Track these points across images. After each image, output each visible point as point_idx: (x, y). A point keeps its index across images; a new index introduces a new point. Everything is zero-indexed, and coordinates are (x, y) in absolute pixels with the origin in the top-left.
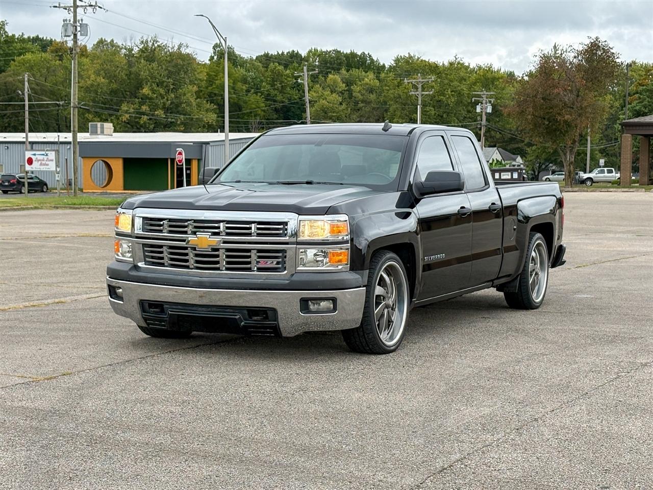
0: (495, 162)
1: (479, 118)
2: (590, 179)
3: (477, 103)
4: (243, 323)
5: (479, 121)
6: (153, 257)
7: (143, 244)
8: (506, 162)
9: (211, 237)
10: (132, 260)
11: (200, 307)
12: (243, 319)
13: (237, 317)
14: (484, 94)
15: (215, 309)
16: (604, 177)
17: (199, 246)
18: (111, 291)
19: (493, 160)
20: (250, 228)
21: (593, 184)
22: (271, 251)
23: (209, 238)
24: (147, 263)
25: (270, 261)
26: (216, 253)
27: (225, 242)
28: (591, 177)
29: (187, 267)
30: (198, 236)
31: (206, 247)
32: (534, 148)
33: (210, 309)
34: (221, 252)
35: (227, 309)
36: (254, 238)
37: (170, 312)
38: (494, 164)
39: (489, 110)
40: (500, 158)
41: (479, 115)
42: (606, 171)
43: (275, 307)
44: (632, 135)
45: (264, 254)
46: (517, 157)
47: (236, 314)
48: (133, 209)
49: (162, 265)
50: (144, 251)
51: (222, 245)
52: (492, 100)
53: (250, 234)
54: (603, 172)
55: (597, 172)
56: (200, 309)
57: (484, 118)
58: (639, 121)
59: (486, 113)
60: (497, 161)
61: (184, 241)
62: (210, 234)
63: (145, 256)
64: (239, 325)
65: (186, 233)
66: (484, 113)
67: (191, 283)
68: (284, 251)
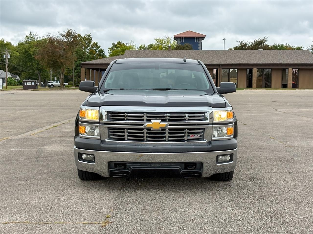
0: (9, 78)
1: (5, 60)
2: (52, 85)
3: (4, 54)
4: (181, 172)
5: (5, 61)
6: (114, 135)
7: (108, 128)
8: (13, 78)
9: (161, 122)
10: (99, 137)
11: (154, 164)
12: (181, 170)
13: (178, 168)
14: (7, 51)
15: (164, 165)
16: (58, 84)
17: (154, 128)
18: (80, 157)
19: (8, 77)
20: (185, 116)
21: (54, 87)
22: (195, 129)
23: (161, 123)
24: (110, 139)
25: (196, 135)
26: (164, 131)
27: (170, 125)
28: (53, 84)
29: (143, 140)
30: (153, 122)
31: (159, 128)
32: (24, 72)
33: (160, 165)
34: (167, 131)
35: (172, 164)
36: (187, 122)
37: (131, 168)
38: (9, 79)
39: (9, 57)
40: (11, 77)
41: (5, 59)
42: (58, 82)
43: (201, 161)
44: (85, 68)
45: (192, 131)
46: (17, 76)
47: (178, 167)
48: (100, 107)
49: (124, 139)
50: (109, 132)
51: (168, 126)
52: (10, 53)
53: (184, 120)
54: (57, 82)
55: (55, 82)
56: (154, 165)
57: (7, 60)
58: (87, 63)
59: (8, 58)
60: (10, 78)
61: (142, 125)
62: (161, 120)
63: (109, 135)
64: (179, 173)
65: (143, 120)
66: (7, 58)
67: (150, 150)
68: (203, 129)
